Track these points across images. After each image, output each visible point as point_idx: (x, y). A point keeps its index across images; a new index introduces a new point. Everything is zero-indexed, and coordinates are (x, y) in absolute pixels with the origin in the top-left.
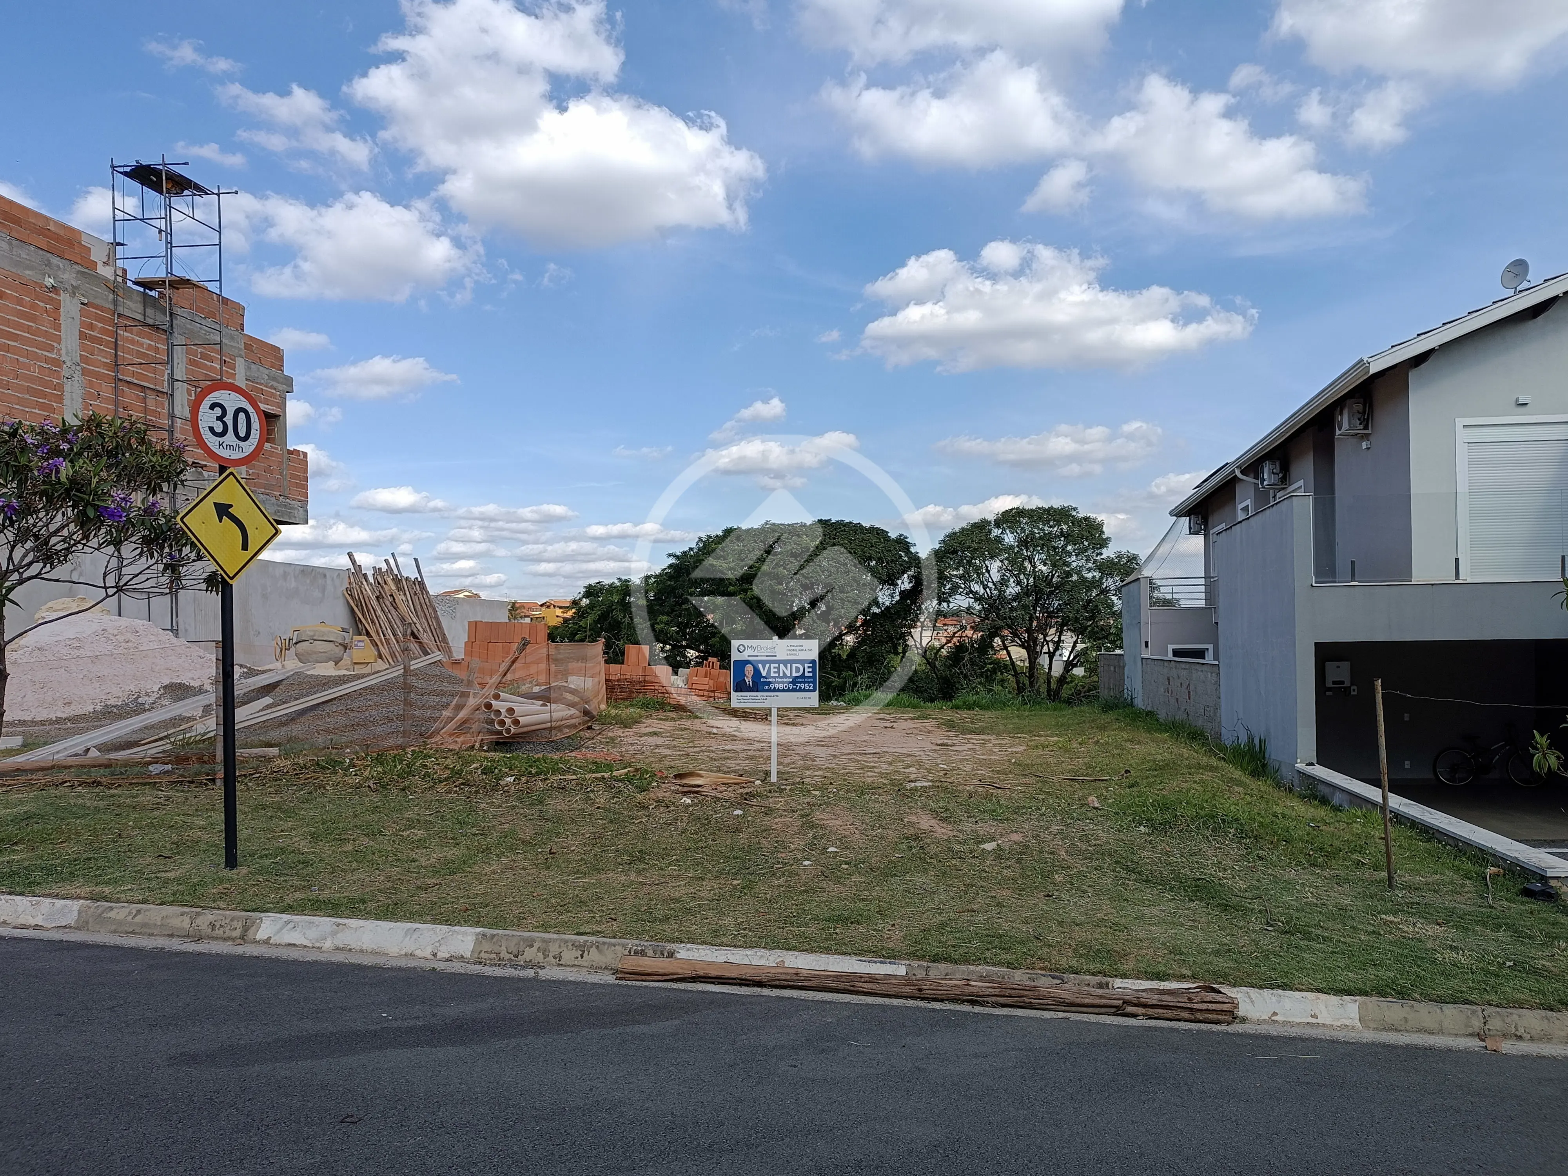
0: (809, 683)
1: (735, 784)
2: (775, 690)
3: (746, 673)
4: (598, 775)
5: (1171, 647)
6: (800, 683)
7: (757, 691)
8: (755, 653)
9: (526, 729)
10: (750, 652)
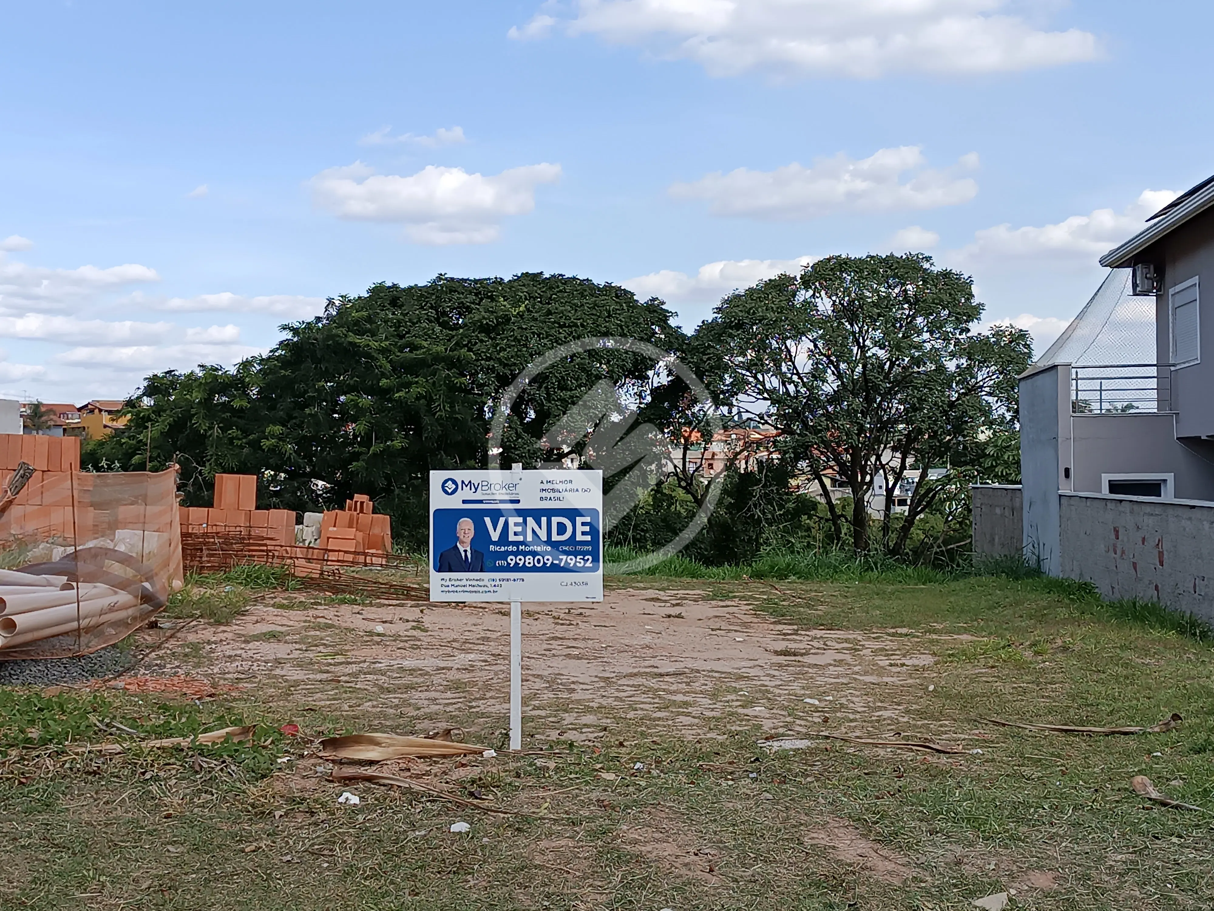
0: (584, 553)
1: (444, 756)
2: (516, 568)
3: (460, 534)
4: (166, 742)
6: (567, 553)
7: (481, 571)
8: (478, 496)
9: (29, 637)
10: (467, 493)
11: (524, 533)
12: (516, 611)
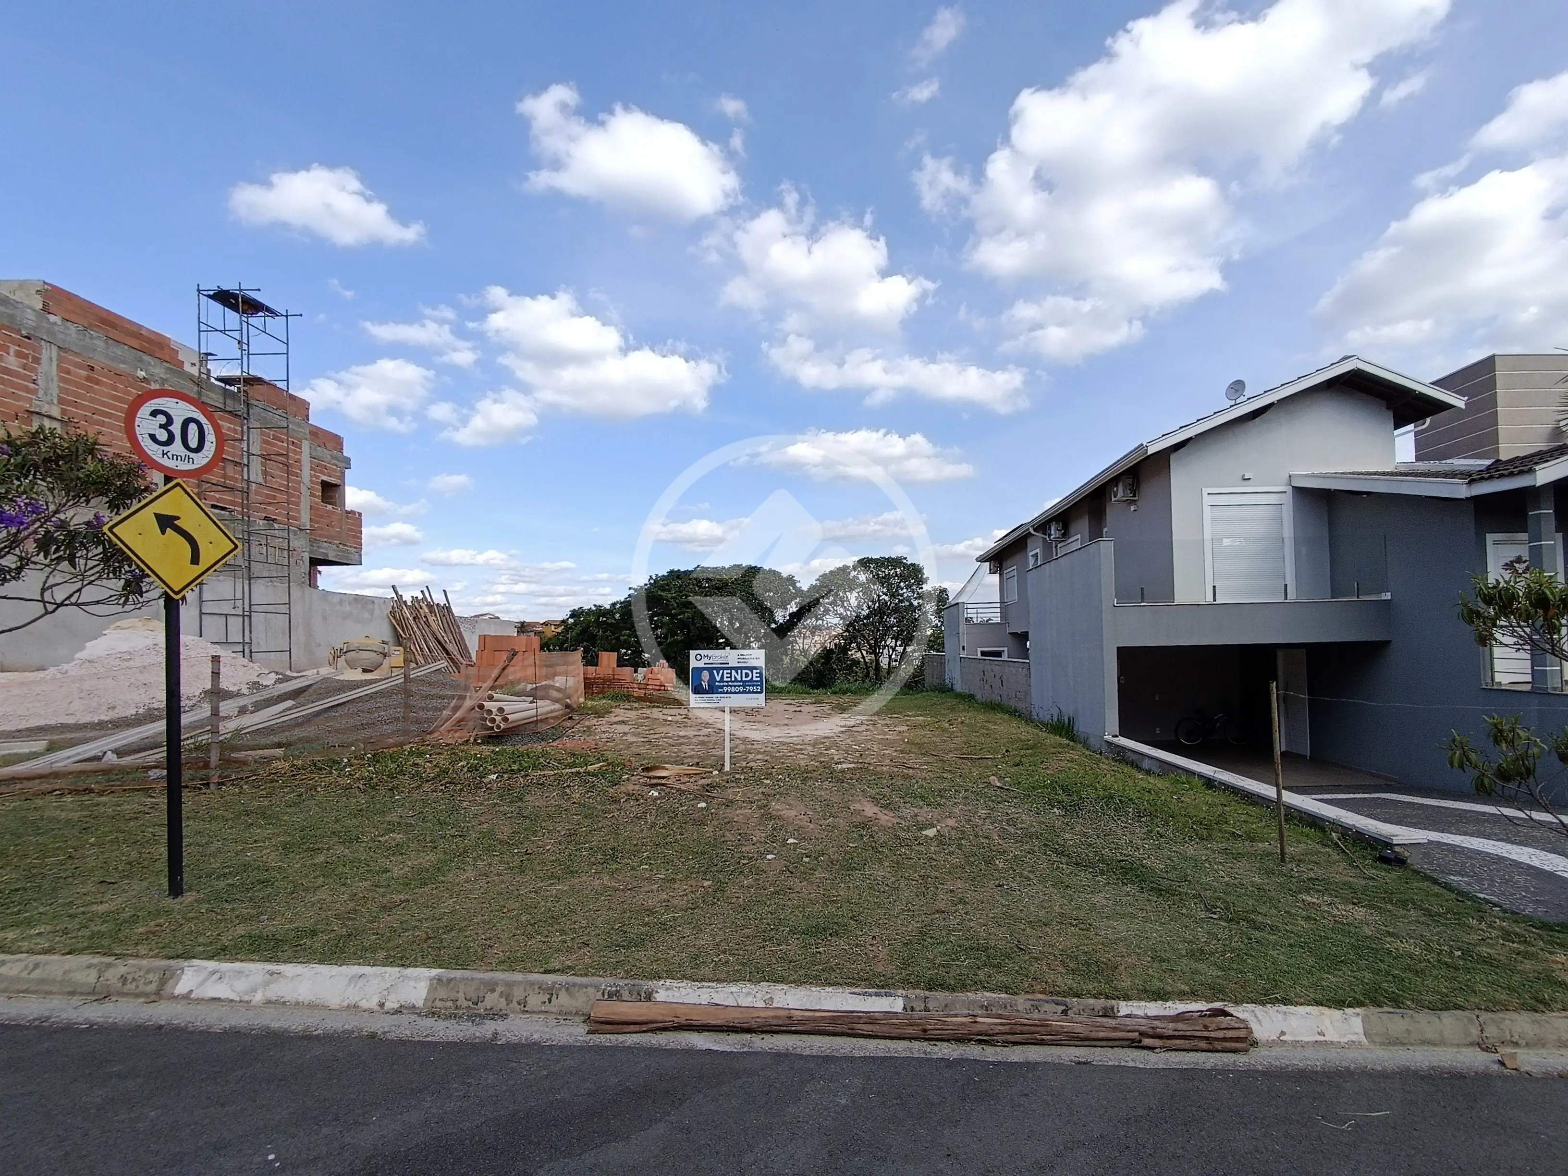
0: (757, 686)
1: (696, 774)
2: (727, 692)
3: (703, 678)
4: (574, 770)
5: (979, 650)
6: (749, 686)
8: (711, 661)
9: (514, 724)
10: (706, 660)
11: (731, 677)
12: (727, 710)
